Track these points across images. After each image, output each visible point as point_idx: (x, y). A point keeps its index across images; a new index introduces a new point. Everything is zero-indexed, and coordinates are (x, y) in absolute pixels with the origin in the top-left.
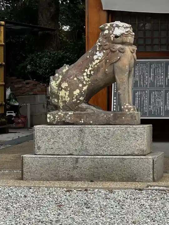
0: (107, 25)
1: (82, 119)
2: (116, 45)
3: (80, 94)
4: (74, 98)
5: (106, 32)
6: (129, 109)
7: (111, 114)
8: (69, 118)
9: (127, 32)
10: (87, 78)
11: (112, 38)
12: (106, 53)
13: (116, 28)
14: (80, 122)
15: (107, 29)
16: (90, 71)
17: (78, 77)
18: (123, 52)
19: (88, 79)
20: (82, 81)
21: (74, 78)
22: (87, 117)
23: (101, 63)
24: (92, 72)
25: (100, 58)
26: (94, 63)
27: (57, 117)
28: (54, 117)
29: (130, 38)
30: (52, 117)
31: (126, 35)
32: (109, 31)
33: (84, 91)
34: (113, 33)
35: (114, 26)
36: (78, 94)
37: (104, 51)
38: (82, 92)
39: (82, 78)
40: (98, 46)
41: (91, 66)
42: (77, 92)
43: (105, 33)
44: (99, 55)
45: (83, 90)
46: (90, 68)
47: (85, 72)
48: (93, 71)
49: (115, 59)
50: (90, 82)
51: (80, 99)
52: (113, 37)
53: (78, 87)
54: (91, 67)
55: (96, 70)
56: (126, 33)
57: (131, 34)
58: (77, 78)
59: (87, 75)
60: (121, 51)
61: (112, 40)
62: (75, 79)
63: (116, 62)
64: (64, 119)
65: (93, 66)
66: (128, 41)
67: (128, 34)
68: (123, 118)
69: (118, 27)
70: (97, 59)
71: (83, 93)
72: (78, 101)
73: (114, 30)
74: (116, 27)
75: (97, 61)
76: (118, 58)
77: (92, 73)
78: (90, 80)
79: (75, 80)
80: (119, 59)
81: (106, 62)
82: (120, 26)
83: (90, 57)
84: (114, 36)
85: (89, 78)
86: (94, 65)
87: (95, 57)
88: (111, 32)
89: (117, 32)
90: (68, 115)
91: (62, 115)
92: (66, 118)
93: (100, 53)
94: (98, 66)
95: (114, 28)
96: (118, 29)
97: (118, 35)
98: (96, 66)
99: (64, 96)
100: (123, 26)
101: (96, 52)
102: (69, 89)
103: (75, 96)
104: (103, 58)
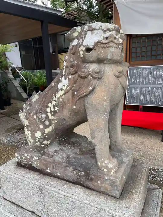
0: (76, 29)
1: (48, 168)
2: (88, 65)
3: (42, 137)
5: (75, 42)
6: (109, 170)
7: (82, 171)
8: (35, 163)
9: (107, 38)
11: (81, 53)
12: (72, 79)
13: (89, 33)
14: (47, 170)
15: (77, 37)
16: (54, 106)
17: (38, 115)
18: (100, 78)
19: (53, 117)
20: (43, 120)
21: (33, 116)
22: (53, 168)
23: (67, 95)
24: (57, 108)
25: (64, 88)
26: (58, 96)
27: (24, 158)
28: (21, 158)
29: (112, 50)
30: (19, 157)
32: (78, 40)
33: (47, 134)
34: (82, 44)
36: (40, 137)
37: (70, 77)
38: (45, 135)
39: (44, 116)
40: (64, 67)
41: (54, 99)
42: (38, 134)
43: (72, 45)
44: (64, 83)
45: (46, 132)
46: (54, 103)
47: (48, 107)
49: (85, 91)
50: (56, 121)
51: (44, 142)
52: (82, 50)
53: (39, 129)
54: (55, 101)
55: (61, 105)
56: (104, 41)
57: (115, 43)
58: (37, 117)
59: (51, 112)
61: (82, 56)
62: (35, 117)
63: (86, 96)
64: (30, 162)
65: (56, 99)
66: (109, 57)
67: (108, 43)
69: (91, 31)
70: (62, 89)
71: (46, 137)
72: (42, 146)
73: (85, 37)
74: (88, 30)
75: (61, 93)
76: (90, 88)
77: (56, 109)
78: (55, 118)
79: (34, 119)
80: (93, 90)
81: (73, 95)
82: (94, 29)
83: (55, 84)
84: (84, 49)
85: (54, 115)
86: (58, 98)
87: (60, 86)
88: (81, 41)
89: (90, 40)
90: (34, 159)
91: (28, 157)
92: (32, 162)
93: (65, 79)
94: (63, 99)
95: (86, 34)
96: (92, 34)
97: (91, 46)
98: (61, 100)
99: (28, 135)
100: (101, 28)
101: (62, 77)
102: (30, 129)
103: (37, 139)
104: (69, 88)
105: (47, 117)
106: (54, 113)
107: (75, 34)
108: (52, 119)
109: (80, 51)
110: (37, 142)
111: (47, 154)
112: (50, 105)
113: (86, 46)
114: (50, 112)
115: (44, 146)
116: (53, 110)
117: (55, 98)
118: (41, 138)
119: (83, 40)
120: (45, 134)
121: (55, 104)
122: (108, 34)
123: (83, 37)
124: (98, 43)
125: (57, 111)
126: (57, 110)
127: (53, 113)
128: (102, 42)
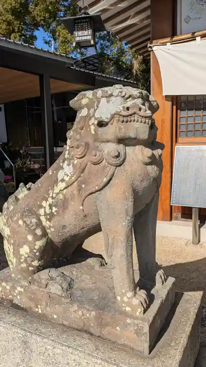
0: (85, 95)
1: (39, 306)
3: (31, 255)
4: (22, 261)
5: (84, 112)
6: (134, 308)
7: (92, 311)
8: (19, 297)
10: (47, 220)
11: (92, 127)
13: (103, 101)
14: (37, 310)
15: (86, 106)
16: (51, 206)
17: (25, 219)
19: (48, 222)
20: (32, 228)
21: (18, 220)
22: (47, 305)
23: (70, 189)
24: (54, 209)
25: (67, 179)
26: (57, 190)
29: (137, 125)
32: (89, 110)
33: (38, 250)
34: (93, 116)
35: (98, 95)
36: (27, 255)
37: (76, 162)
38: (35, 251)
40: (68, 148)
41: (51, 195)
42: (25, 250)
43: (80, 115)
44: (66, 171)
45: (37, 247)
46: (50, 200)
47: (41, 207)
48: (56, 206)
49: (97, 183)
50: (53, 230)
51: (33, 263)
52: (93, 124)
53: (26, 242)
54: (53, 198)
55: (62, 205)
56: (124, 113)
58: (24, 222)
59: (46, 214)
61: (93, 132)
62: (21, 222)
63: (99, 190)
64: (11, 296)
65: (54, 195)
67: (130, 115)
68: (118, 328)
69: (107, 97)
70: (63, 180)
71: (37, 254)
72: (30, 269)
73: (97, 106)
74: (102, 97)
75: (62, 185)
76: (105, 180)
77: (53, 211)
78: (52, 225)
79: (20, 226)
80: (108, 182)
82: (111, 95)
83: (53, 172)
84: (96, 122)
85: (49, 220)
86: (57, 194)
87: (60, 175)
88: (92, 110)
90: (16, 291)
91: (8, 287)
92: (13, 296)
93: (69, 165)
94: (64, 195)
95: (99, 102)
96: (108, 102)
97: (106, 119)
98: (61, 196)
99: (9, 252)
100: (120, 94)
101: (63, 162)
102: (12, 242)
103: (23, 257)
104: (73, 178)
105: (39, 224)
106: (50, 217)
107: (84, 101)
108: (47, 226)
109: (90, 126)
110: (22, 263)
111: (38, 282)
112: (44, 203)
113: (98, 118)
114: (44, 215)
115: (32, 269)
116: (48, 211)
117: (53, 193)
118: (29, 257)
119: (95, 110)
120: (36, 249)
121: (52, 202)
122: (129, 103)
123: (95, 105)
124: (116, 116)
125: (55, 213)
126: (56, 211)
127: (48, 217)
128: (121, 113)
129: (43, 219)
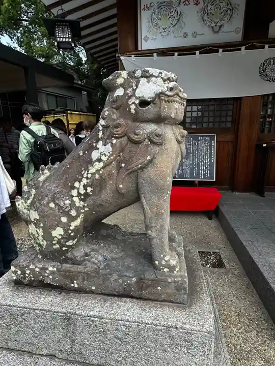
0: (120, 73)
1: (75, 282)
3: (65, 236)
4: (54, 242)
5: (120, 92)
6: (172, 269)
7: (133, 277)
8: (51, 277)
9: (171, 89)
10: (80, 201)
11: (133, 107)
12: (118, 144)
13: (143, 81)
14: (72, 285)
15: (122, 85)
16: (85, 187)
17: (57, 202)
19: (82, 203)
21: (48, 203)
22: (84, 279)
24: (89, 189)
25: (104, 158)
26: (92, 170)
27: (28, 272)
28: (24, 273)
30: (19, 272)
31: (169, 96)
32: (125, 89)
34: (134, 95)
35: (136, 75)
36: (60, 237)
37: (114, 141)
38: (70, 232)
39: (67, 202)
40: (101, 128)
42: (58, 232)
43: (116, 95)
44: (103, 151)
45: (72, 228)
46: (85, 181)
48: (90, 186)
49: (140, 161)
50: (87, 209)
51: (67, 244)
52: (134, 103)
53: (59, 223)
54: (87, 178)
55: (98, 184)
56: (168, 93)
57: (180, 97)
58: (56, 204)
59: (79, 195)
60: (156, 139)
61: (133, 111)
62: (52, 205)
63: (142, 169)
64: (41, 277)
65: (89, 176)
66: (173, 115)
67: (173, 96)
68: (159, 288)
69: (147, 77)
70: (99, 160)
71: (72, 234)
72: (64, 249)
73: (137, 86)
74: (142, 77)
75: (98, 165)
76: (149, 158)
77: (88, 191)
78: (86, 205)
79: (51, 208)
81: (119, 168)
82: (152, 76)
83: (84, 153)
84: (137, 102)
86: (93, 174)
87: (95, 155)
88: (129, 91)
89: (146, 89)
90: (48, 272)
91: (37, 270)
92: (44, 277)
93: (105, 145)
94: (101, 176)
95: (138, 83)
96: (148, 82)
97: (148, 98)
98: (97, 176)
99: (37, 235)
101: (97, 142)
102: (42, 225)
103: (56, 239)
104: (112, 158)
105: (73, 204)
106: (85, 197)
107: (120, 81)
108: (81, 206)
109: (130, 105)
110: (55, 244)
112: (77, 184)
113: (140, 97)
114: (77, 196)
115: (66, 248)
116: (82, 192)
117: (88, 173)
118: (63, 238)
119: (133, 89)
120: (70, 230)
121: (87, 182)
123: (134, 85)
125: (91, 193)
126: (91, 191)
127: (82, 197)
128: (166, 93)
129: (76, 199)
